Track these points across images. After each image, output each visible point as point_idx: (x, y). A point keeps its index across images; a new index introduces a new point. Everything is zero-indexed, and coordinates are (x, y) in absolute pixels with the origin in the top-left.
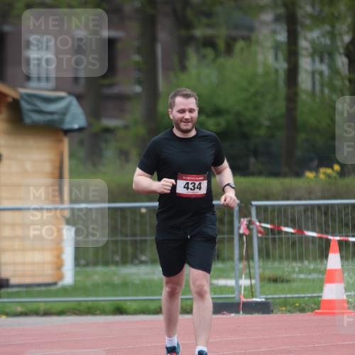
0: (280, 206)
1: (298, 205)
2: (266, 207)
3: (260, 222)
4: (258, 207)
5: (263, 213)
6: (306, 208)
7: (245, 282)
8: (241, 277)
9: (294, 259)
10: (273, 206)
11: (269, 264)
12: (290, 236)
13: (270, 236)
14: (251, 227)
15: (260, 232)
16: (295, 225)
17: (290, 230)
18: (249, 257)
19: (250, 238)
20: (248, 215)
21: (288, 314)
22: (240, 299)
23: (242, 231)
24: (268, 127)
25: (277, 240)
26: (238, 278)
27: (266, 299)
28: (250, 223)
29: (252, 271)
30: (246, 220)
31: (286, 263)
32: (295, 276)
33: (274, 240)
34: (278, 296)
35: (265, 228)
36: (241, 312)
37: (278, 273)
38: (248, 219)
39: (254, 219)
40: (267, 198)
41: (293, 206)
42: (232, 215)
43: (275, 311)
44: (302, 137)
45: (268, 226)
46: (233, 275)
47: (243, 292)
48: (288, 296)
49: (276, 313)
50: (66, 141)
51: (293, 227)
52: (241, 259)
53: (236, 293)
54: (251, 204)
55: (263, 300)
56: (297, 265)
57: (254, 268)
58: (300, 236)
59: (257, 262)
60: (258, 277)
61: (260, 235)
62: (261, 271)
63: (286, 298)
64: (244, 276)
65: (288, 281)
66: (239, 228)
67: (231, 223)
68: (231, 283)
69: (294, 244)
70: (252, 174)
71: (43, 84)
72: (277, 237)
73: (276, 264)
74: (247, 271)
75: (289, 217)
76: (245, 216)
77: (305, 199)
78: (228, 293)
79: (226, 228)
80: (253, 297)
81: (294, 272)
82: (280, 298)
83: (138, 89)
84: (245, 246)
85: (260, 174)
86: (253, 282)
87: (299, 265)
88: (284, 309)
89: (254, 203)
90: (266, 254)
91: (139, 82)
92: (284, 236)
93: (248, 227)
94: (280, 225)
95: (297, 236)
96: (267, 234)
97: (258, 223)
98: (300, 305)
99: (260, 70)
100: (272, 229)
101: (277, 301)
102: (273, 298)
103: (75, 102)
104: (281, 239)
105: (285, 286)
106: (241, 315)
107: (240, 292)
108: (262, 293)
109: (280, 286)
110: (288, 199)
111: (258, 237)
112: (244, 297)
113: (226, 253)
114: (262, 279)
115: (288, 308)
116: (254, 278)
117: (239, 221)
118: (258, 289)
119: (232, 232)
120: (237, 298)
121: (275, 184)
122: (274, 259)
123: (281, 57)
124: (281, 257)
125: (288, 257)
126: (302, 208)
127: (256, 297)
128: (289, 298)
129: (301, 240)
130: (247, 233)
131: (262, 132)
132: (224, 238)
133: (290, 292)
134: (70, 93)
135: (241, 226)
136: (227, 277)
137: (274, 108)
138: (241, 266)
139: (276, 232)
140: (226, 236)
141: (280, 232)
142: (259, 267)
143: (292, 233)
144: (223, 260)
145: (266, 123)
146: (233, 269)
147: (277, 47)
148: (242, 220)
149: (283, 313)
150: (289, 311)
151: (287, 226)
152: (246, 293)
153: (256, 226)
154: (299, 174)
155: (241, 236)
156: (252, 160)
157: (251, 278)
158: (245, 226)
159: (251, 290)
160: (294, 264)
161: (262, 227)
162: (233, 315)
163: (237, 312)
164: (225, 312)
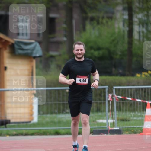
0: (125, 89)
1: (133, 88)
2: (119, 89)
3: (117, 95)
4: (116, 89)
5: (118, 92)
6: (137, 89)
7: (110, 121)
8: (109, 119)
9: (132, 111)
10: (122, 89)
11: (121, 113)
12: (130, 101)
13: (121, 101)
14: (113, 97)
15: (117, 100)
16: (132, 97)
17: (130, 99)
18: (112, 110)
19: (113, 102)
20: (112, 92)
21: (129, 135)
22: (109, 128)
23: (109, 99)
24: (120, 55)
25: (124, 103)
26: (107, 119)
27: (120, 128)
28: (113, 96)
29: (114, 116)
30: (111, 94)
31: (128, 113)
32: (132, 118)
33: (123, 103)
34: (125, 127)
35: (119, 98)
36: (109, 134)
37: (125, 117)
38: (112, 94)
39: (114, 94)
40: (120, 85)
41: (131, 89)
42: (105, 92)
43: (123, 133)
44: (134, 59)
45: (120, 97)
46: (105, 118)
47: (110, 125)
48: (129, 127)
49: (124, 134)
50: (34, 61)
51: (131, 97)
52: (109, 111)
53: (107, 125)
54: (113, 88)
55: (118, 128)
56: (133, 114)
57: (114, 115)
58: (134, 101)
59: (115, 113)
60: (116, 119)
61: (117, 101)
62: (117, 116)
63: (128, 128)
64: (110, 119)
65: (129, 121)
66: (108, 98)
67: (105, 96)
68: (105, 121)
69: (131, 105)
70: (114, 75)
71: (25, 37)
72: (124, 102)
73: (124, 113)
74: (112, 116)
75: (129, 93)
76: (111, 93)
77: (136, 86)
78: (103, 126)
79: (102, 98)
80: (114, 127)
81: (131, 117)
82: (125, 128)
83: (65, 39)
84: (111, 105)
85: (117, 75)
86: (114, 121)
87: (134, 113)
88: (127, 132)
89: (114, 87)
90: (119, 109)
91: (65, 36)
92: (127, 101)
93: (112, 98)
94: (125, 96)
95: (133, 101)
96: (120, 100)
97: (116, 96)
98: (134, 130)
99: (117, 30)
100: (122, 98)
101: (124, 129)
102: (123, 128)
103: (38, 45)
104: (126, 103)
105: (128, 123)
106: (109, 135)
107: (108, 125)
108: (118, 126)
109: (125, 122)
110: (129, 85)
111: (116, 102)
112: (110, 127)
113: (102, 109)
114: (118, 120)
115: (129, 132)
116: (115, 119)
117: (108, 95)
118: (116, 124)
119: (105, 100)
120: (107, 128)
121: (123, 79)
122: (123, 111)
123: (126, 25)
124: (126, 111)
125: (129, 110)
126: (135, 90)
127: (115, 127)
128: (129, 128)
129: (134, 103)
130: (111, 100)
131: (118, 57)
132: (102, 102)
133: (130, 125)
134: (36, 41)
135: (109, 97)
136: (103, 119)
137: (122, 47)
138: (109, 114)
139: (124, 99)
140: (102, 101)
141: (125, 100)
142: (117, 115)
143: (130, 100)
144: (101, 112)
145: (120, 53)
146: (105, 115)
147: (124, 21)
148: (109, 94)
149: (127, 134)
150: (129, 133)
151: (128, 97)
152: (111, 125)
153: (115, 97)
154: (133, 75)
155: (109, 101)
156: (114, 69)
157: (113, 119)
158: (111, 97)
159: (113, 125)
160: (132, 113)
161: (118, 97)
162: (106, 135)
163: (107, 134)
164: (102, 134)
